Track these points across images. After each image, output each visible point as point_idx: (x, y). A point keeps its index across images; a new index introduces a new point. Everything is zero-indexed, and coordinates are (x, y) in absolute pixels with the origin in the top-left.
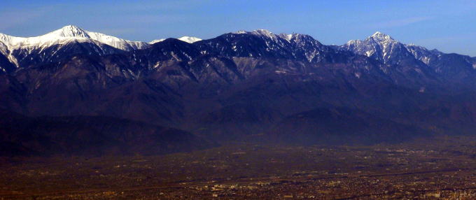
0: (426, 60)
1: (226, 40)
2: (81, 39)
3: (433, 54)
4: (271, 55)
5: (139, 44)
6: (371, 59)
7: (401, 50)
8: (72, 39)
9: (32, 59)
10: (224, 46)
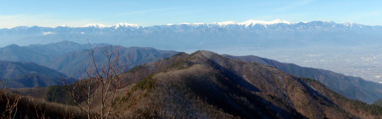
0: (361, 27)
1: (313, 23)
2: (281, 22)
3: (363, 26)
4: (324, 26)
5: (294, 23)
6: (348, 27)
7: (355, 25)
8: (279, 22)
9: (270, 27)
10: (313, 24)
